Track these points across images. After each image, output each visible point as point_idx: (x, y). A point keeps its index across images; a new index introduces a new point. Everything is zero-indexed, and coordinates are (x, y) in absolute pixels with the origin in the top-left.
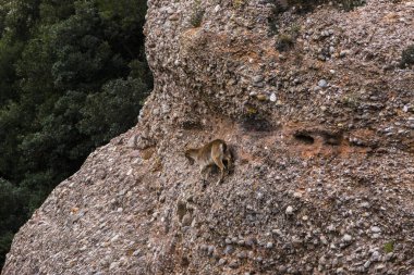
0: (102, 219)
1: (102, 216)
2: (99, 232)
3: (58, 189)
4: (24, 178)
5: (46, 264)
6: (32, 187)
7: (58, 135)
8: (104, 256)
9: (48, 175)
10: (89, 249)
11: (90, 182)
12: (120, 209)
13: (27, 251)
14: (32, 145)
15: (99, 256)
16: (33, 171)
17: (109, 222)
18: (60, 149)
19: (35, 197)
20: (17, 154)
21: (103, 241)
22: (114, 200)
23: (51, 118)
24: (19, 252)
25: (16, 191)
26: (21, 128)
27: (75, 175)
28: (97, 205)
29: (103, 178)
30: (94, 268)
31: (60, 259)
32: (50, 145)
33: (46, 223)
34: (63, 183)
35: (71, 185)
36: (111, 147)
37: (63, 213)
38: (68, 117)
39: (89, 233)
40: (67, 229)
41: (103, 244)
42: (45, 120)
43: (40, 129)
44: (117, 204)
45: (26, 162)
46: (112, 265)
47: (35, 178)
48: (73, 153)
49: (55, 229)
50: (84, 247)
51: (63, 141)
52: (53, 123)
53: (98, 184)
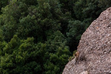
0: (105, 30)
1: (105, 29)
2: (104, 34)
3: (93, 23)
4: (84, 20)
5: (90, 43)
6: (86, 22)
7: (93, 8)
8: (106, 40)
9: (90, 19)
10: (102, 38)
11: (101, 21)
12: (110, 28)
13: (85, 40)
14: (86, 11)
15: (105, 40)
16: (86, 18)
17: (107, 31)
18: (93, 12)
19: (87, 25)
20: (82, 13)
21: (106, 36)
22: (108, 25)
23: (91, 4)
24: (83, 40)
25: (82, 23)
26: (83, 7)
27: (98, 19)
28: (104, 27)
29: (105, 19)
30: (103, 43)
31: (94, 41)
32: (90, 11)
33: (90, 32)
34: (94, 21)
35: (96, 21)
36: (107, 11)
37: (94, 29)
38: (95, 3)
39: (102, 34)
40: (96, 33)
41: (106, 37)
42: (89, 4)
43: (88, 7)
44: (109, 26)
45: (84, 16)
46: (108, 43)
47: (87, 20)
48: (97, 13)
49: (93, 33)
50: (101, 38)
51: (94, 10)
52: (91, 5)
53: (104, 21)
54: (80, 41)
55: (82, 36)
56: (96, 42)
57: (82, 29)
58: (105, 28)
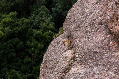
54: (67, 17)
55: (69, 12)
56: (84, 19)
57: (69, 5)
58: (93, 4)
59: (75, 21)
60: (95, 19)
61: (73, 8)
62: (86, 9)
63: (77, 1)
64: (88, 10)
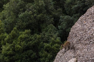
54: (70, 33)
55: (72, 28)
56: (84, 34)
57: (72, 23)
58: (91, 22)
59: (76, 36)
60: (93, 34)
61: (75, 25)
62: (85, 26)
63: (78, 20)
64: (87, 27)
